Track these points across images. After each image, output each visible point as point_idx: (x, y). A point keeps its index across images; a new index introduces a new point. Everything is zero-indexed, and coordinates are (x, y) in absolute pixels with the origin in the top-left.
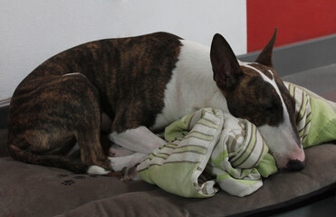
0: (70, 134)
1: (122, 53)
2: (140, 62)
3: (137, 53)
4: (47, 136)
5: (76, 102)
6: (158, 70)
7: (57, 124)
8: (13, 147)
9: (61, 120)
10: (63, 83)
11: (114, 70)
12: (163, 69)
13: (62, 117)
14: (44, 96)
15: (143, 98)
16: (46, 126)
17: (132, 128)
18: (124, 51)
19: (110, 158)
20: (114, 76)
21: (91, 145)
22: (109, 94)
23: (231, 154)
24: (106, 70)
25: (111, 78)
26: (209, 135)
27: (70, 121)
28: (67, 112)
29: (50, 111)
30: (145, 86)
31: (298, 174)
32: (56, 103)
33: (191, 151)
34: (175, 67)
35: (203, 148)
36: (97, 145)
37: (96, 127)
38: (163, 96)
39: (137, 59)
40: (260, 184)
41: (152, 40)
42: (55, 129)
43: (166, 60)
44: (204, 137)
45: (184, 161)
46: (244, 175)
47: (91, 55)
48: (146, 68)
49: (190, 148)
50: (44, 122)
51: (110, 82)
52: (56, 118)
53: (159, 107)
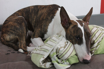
0: (16, 37)
1: (40, 11)
2: (43, 15)
3: (44, 11)
4: (9, 36)
5: (18, 26)
6: (48, 18)
7: (12, 33)
8: (2, 38)
9: (13, 32)
10: (16, 19)
11: (35, 17)
12: (49, 18)
13: (13, 31)
14: (10, 23)
15: (41, 28)
16: (9, 33)
17: (36, 38)
18: (40, 10)
19: (27, 47)
20: (35, 19)
21: (22, 42)
22: (33, 25)
23: (57, 54)
24: (33, 16)
25: (34, 19)
26: (51, 45)
27: (16, 33)
28: (15, 29)
29: (10, 28)
30: (43, 23)
31: (86, 65)
32: (12, 26)
33: (43, 51)
34: (54, 18)
35: (48, 50)
36: (24, 42)
37: (24, 36)
38: (48, 28)
39: (43, 14)
40: (69, 66)
41: (50, 7)
42: (11, 35)
43: (52, 15)
44: (50, 46)
45: (40, 54)
46: (62, 62)
47: (30, 10)
48: (45, 17)
49: (43, 49)
50: (8, 32)
51: (33, 21)
52: (12, 31)
53: (46, 31)
